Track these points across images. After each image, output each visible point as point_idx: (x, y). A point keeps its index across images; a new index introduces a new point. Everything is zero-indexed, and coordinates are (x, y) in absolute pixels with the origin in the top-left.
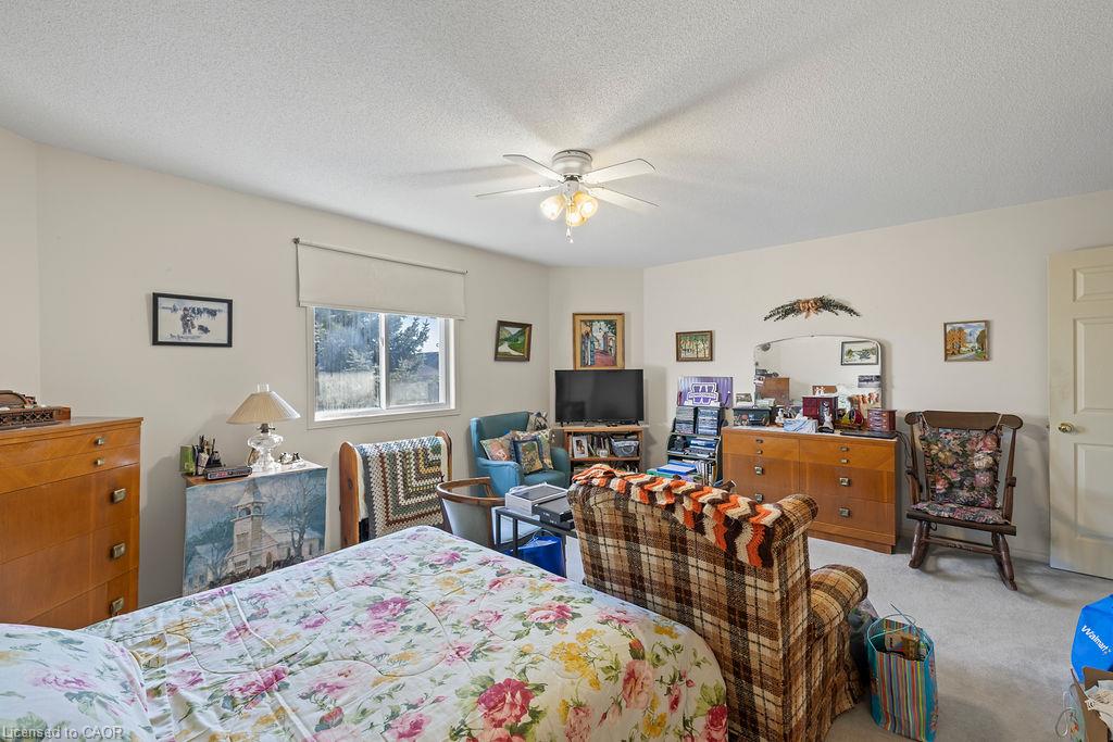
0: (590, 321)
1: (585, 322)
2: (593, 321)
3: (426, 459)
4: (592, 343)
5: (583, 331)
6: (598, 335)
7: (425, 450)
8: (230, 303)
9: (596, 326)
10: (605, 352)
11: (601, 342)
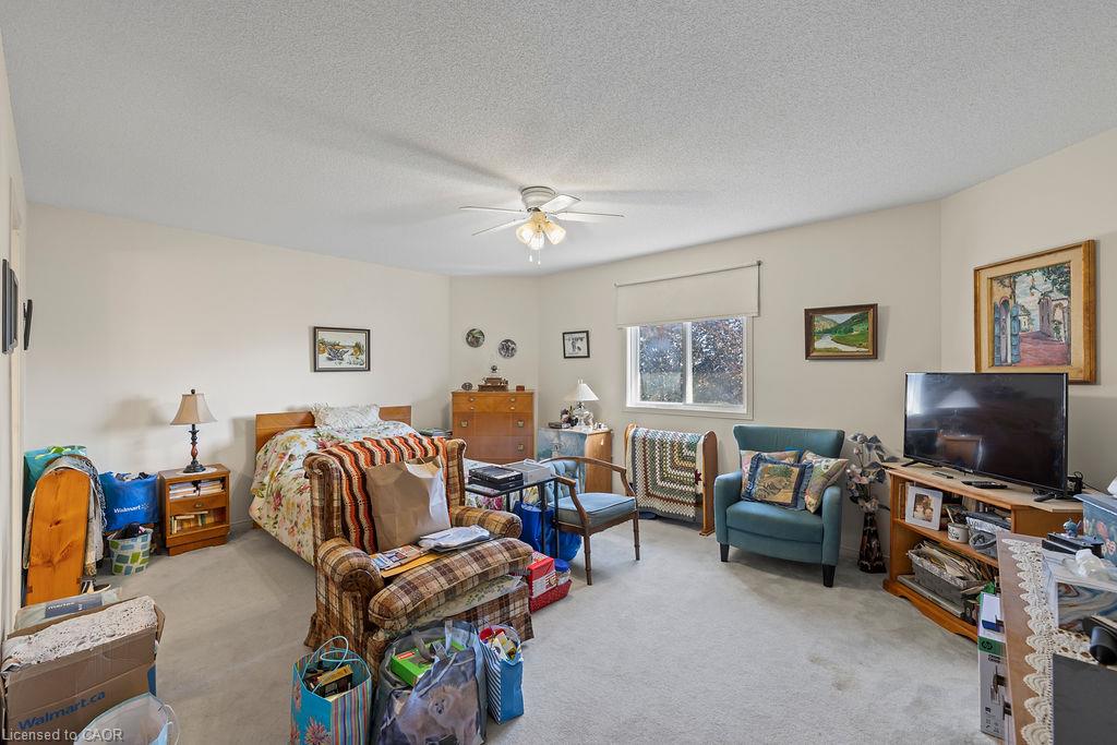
0: (1010, 276)
1: (1000, 279)
2: (1018, 274)
3: (680, 452)
4: (1014, 318)
5: (997, 299)
6: (1028, 300)
7: (680, 444)
8: (587, 332)
9: (1023, 283)
10: (1043, 336)
11: (1036, 314)
